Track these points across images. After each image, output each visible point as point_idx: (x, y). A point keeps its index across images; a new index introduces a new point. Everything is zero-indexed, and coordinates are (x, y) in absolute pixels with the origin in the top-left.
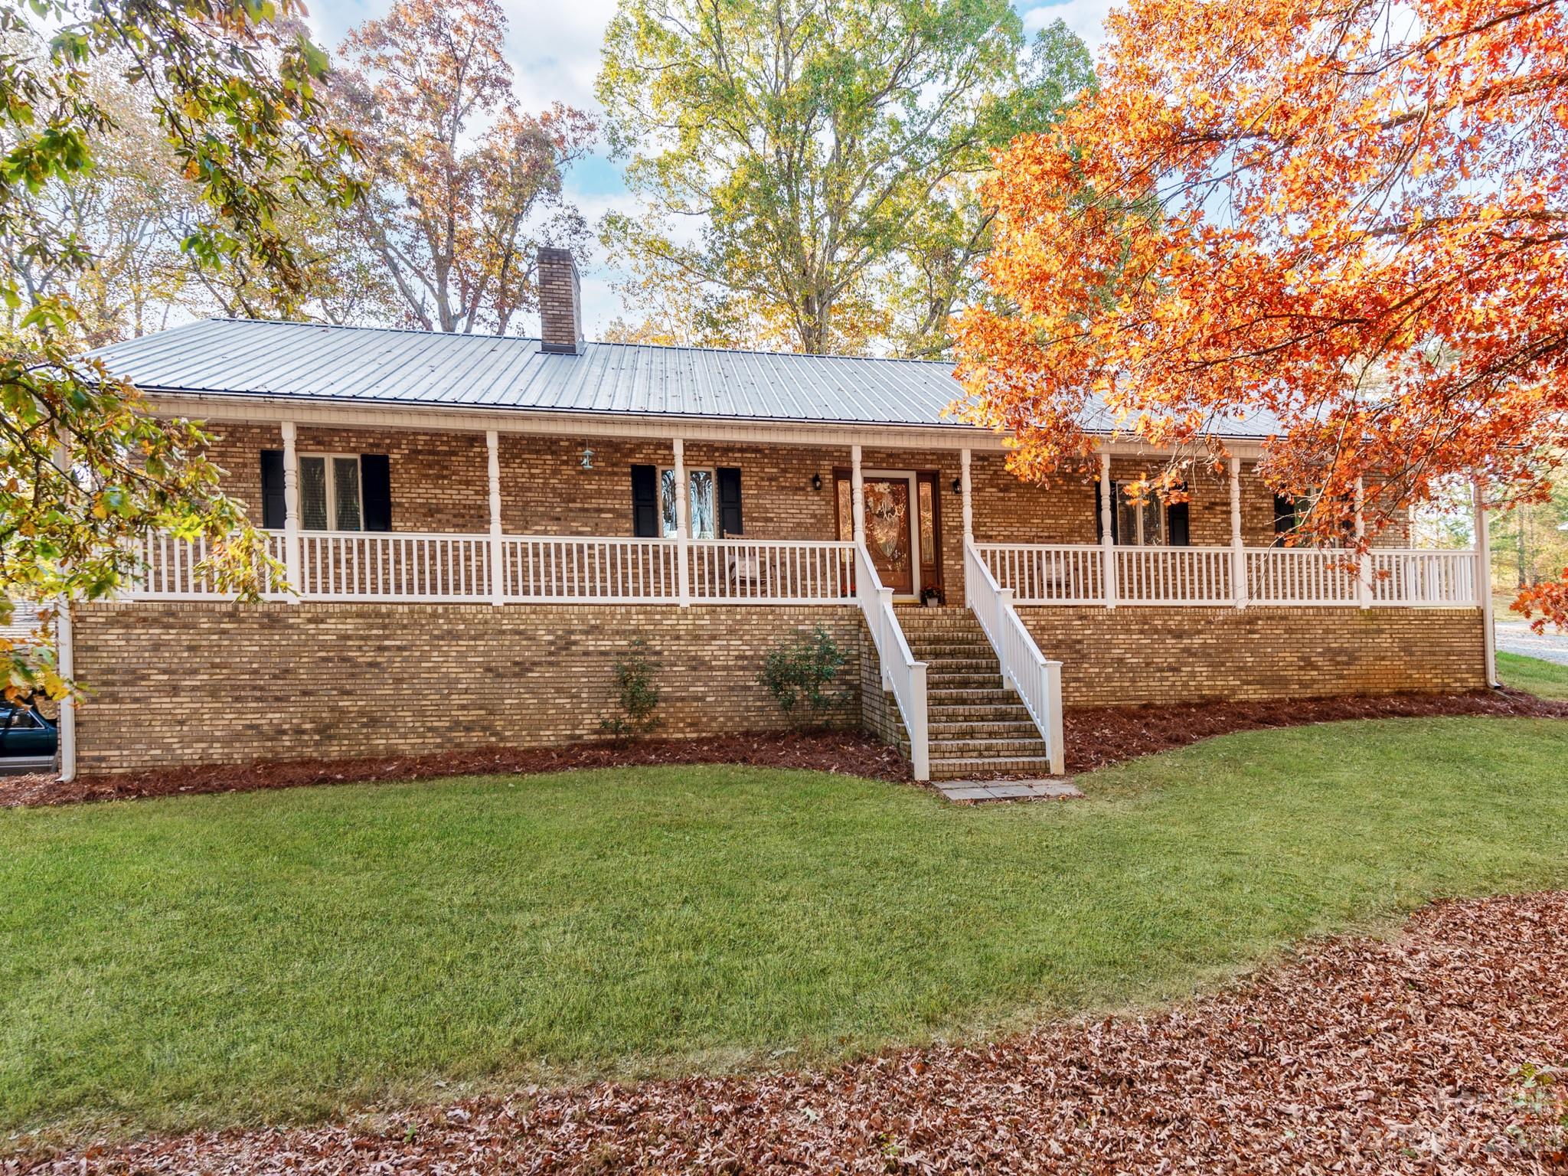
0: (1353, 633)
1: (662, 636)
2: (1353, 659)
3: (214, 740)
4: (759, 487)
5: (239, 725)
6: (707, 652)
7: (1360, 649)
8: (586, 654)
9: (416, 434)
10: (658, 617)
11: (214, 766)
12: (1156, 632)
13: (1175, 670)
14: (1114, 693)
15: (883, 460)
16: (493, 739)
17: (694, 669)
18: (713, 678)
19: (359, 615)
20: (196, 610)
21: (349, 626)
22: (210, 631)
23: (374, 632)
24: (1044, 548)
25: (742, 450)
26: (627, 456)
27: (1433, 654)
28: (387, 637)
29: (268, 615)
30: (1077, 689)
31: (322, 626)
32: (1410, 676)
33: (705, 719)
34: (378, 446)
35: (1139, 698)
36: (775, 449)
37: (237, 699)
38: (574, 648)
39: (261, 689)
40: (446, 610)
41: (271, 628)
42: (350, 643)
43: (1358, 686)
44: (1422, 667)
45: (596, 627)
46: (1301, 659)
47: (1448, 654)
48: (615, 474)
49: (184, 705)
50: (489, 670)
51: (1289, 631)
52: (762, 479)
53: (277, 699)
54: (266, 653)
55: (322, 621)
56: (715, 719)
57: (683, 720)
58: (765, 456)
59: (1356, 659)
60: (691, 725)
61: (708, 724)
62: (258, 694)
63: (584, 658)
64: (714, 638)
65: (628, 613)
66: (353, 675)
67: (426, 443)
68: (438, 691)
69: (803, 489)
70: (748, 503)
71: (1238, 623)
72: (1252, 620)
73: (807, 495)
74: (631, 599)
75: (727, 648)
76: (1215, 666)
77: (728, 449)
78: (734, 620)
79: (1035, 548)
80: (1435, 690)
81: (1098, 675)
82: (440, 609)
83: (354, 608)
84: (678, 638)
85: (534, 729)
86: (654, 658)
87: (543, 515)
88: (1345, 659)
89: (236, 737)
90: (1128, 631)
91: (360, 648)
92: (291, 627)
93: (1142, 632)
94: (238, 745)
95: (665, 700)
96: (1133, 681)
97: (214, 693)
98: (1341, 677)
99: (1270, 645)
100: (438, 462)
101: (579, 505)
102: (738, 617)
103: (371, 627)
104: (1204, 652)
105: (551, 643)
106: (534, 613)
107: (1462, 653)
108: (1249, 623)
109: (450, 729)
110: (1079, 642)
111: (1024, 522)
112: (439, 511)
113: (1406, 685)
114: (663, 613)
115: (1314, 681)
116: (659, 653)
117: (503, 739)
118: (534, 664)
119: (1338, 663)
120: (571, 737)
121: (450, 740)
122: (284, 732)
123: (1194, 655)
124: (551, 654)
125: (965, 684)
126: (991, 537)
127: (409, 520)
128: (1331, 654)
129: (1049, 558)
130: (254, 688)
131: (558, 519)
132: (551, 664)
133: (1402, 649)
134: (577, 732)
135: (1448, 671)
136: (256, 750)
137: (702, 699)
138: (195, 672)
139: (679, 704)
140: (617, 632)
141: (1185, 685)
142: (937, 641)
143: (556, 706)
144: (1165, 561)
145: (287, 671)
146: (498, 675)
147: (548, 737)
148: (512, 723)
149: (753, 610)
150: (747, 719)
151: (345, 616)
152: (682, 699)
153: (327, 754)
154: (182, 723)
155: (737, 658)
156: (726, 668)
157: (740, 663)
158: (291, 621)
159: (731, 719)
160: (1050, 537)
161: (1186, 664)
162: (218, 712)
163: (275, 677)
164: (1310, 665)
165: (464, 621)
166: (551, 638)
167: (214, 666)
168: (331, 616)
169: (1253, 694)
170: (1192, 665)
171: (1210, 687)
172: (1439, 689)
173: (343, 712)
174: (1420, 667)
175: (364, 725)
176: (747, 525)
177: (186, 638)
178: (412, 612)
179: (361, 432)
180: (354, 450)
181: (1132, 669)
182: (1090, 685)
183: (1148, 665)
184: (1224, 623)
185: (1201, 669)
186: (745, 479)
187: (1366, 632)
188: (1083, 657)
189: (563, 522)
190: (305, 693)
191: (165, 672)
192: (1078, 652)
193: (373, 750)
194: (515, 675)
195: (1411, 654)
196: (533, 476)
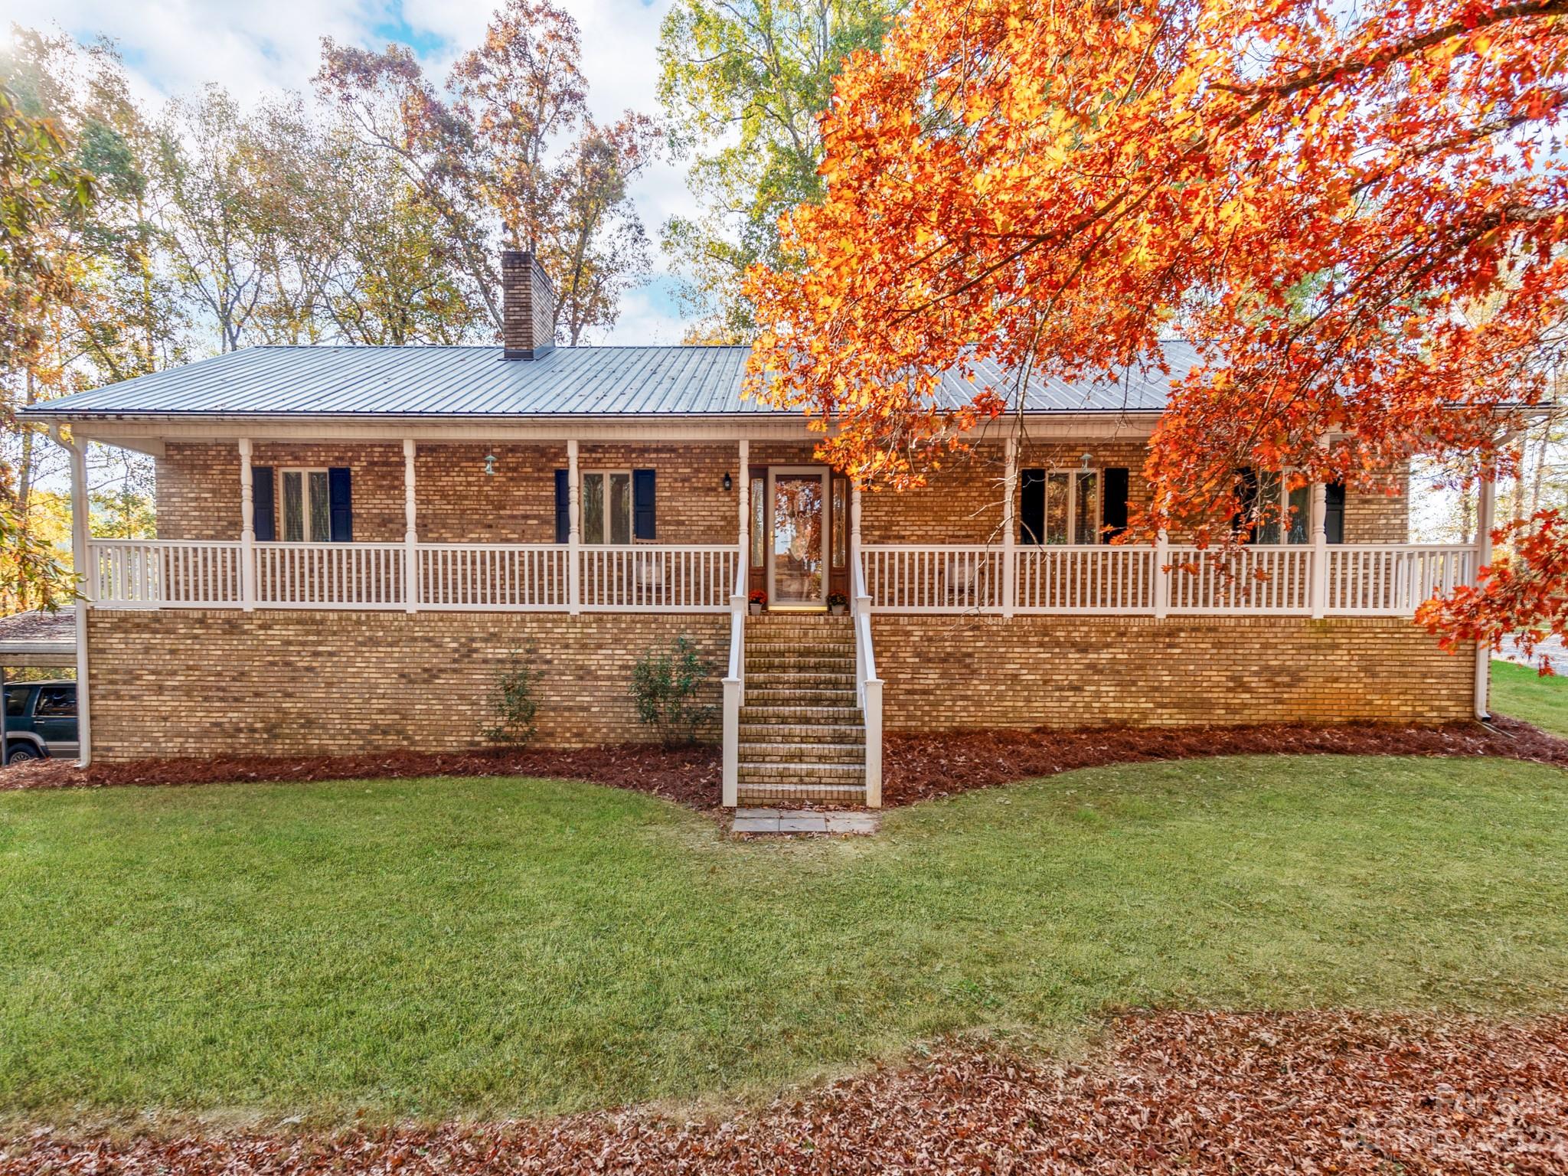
0: (1300, 648)
1: (553, 644)
2: (1296, 678)
3: (189, 735)
4: (672, 489)
5: (207, 722)
6: (593, 660)
7: (1307, 668)
8: (485, 661)
9: (372, 446)
10: (549, 625)
11: (189, 759)
12: (1058, 644)
13: (1076, 689)
14: (1005, 714)
15: (795, 455)
16: (405, 743)
17: (581, 678)
18: (597, 688)
19: (299, 622)
20: (176, 616)
21: (290, 632)
22: (186, 637)
23: (311, 638)
24: (957, 549)
25: (657, 450)
26: (551, 460)
27: (1405, 675)
28: (320, 643)
29: (228, 621)
30: (965, 709)
31: (270, 632)
32: (1370, 703)
33: (589, 730)
34: (341, 459)
35: (1033, 720)
36: (688, 447)
37: (206, 699)
38: (475, 655)
39: (223, 690)
40: (368, 617)
41: (232, 634)
42: (291, 648)
43: (1300, 713)
44: (1387, 691)
45: (494, 635)
46: (1231, 679)
47: (1424, 676)
48: (540, 479)
49: (166, 703)
50: (402, 676)
51: (1218, 645)
52: (676, 480)
53: (236, 700)
54: (227, 657)
55: (270, 628)
56: (598, 730)
57: (569, 730)
58: (679, 456)
59: (1301, 680)
60: (577, 735)
61: (592, 735)
62: (221, 694)
63: (483, 666)
64: (600, 646)
65: (523, 620)
66: (293, 679)
67: (381, 454)
68: (361, 696)
69: (714, 489)
70: (661, 506)
71: (1156, 635)
72: (1173, 633)
73: (717, 496)
74: (527, 607)
75: (611, 657)
76: (1125, 685)
77: (644, 449)
78: (619, 629)
79: (947, 549)
80: (1402, 721)
81: (989, 693)
82: (363, 618)
83: (295, 615)
84: (567, 646)
85: (440, 734)
86: (545, 667)
87: (478, 523)
88: (1287, 679)
89: (204, 734)
90: (1026, 644)
91: (299, 652)
92: (245, 632)
93: (1041, 645)
94: (206, 740)
95: (554, 709)
96: (1028, 700)
97: (188, 693)
98: (1280, 701)
99: (1193, 661)
100: (390, 473)
101: (508, 512)
102: (623, 626)
103: (308, 633)
104: (1112, 670)
105: (456, 650)
106: (441, 620)
107: (1443, 675)
108: (1169, 635)
109: (370, 732)
110: (970, 655)
111: (940, 520)
112: (391, 521)
113: (1365, 713)
114: (554, 621)
115: (1245, 706)
116: (549, 662)
117: (413, 743)
118: (441, 671)
119: (1277, 685)
120: (472, 743)
121: (370, 742)
122: (240, 730)
123: (1101, 672)
124: (455, 661)
125: (816, 701)
126: (903, 537)
127: (366, 530)
128: (1269, 674)
129: (962, 560)
130: (219, 689)
131: (490, 526)
132: (455, 671)
133: (1362, 669)
134: (477, 739)
135: (1422, 697)
136: (218, 745)
137: (587, 709)
138: (174, 673)
139: (566, 714)
140: (513, 640)
141: (1088, 707)
142: (807, 652)
143: (459, 713)
144: (1094, 563)
145: (242, 674)
146: (411, 682)
147: (452, 743)
148: (421, 727)
149: (637, 618)
150: (628, 730)
151: (287, 622)
152: (570, 709)
153: (273, 751)
154: (165, 719)
155: (622, 667)
156: (610, 678)
157: (623, 673)
158: (246, 627)
159: (613, 730)
160: (967, 536)
161: (1090, 683)
162: (192, 710)
163: (234, 679)
164: (1241, 685)
165: (383, 628)
166: (455, 645)
167: (189, 668)
168: (276, 622)
169: (1168, 719)
170: (1097, 683)
171: (1118, 711)
172: (1409, 720)
173: (285, 713)
174: (1384, 691)
175: (302, 726)
176: (660, 529)
177: (169, 642)
178: (340, 619)
179: (329, 446)
180: (323, 464)
181: (1027, 688)
182: (979, 704)
183: (1046, 682)
184: (1139, 635)
185: (1109, 689)
186: (660, 481)
187: (1317, 647)
188: (974, 672)
189: (494, 530)
190: (257, 695)
191: (153, 673)
192: (967, 666)
193: (309, 751)
194: (425, 681)
195: (1374, 675)
196: (469, 484)
